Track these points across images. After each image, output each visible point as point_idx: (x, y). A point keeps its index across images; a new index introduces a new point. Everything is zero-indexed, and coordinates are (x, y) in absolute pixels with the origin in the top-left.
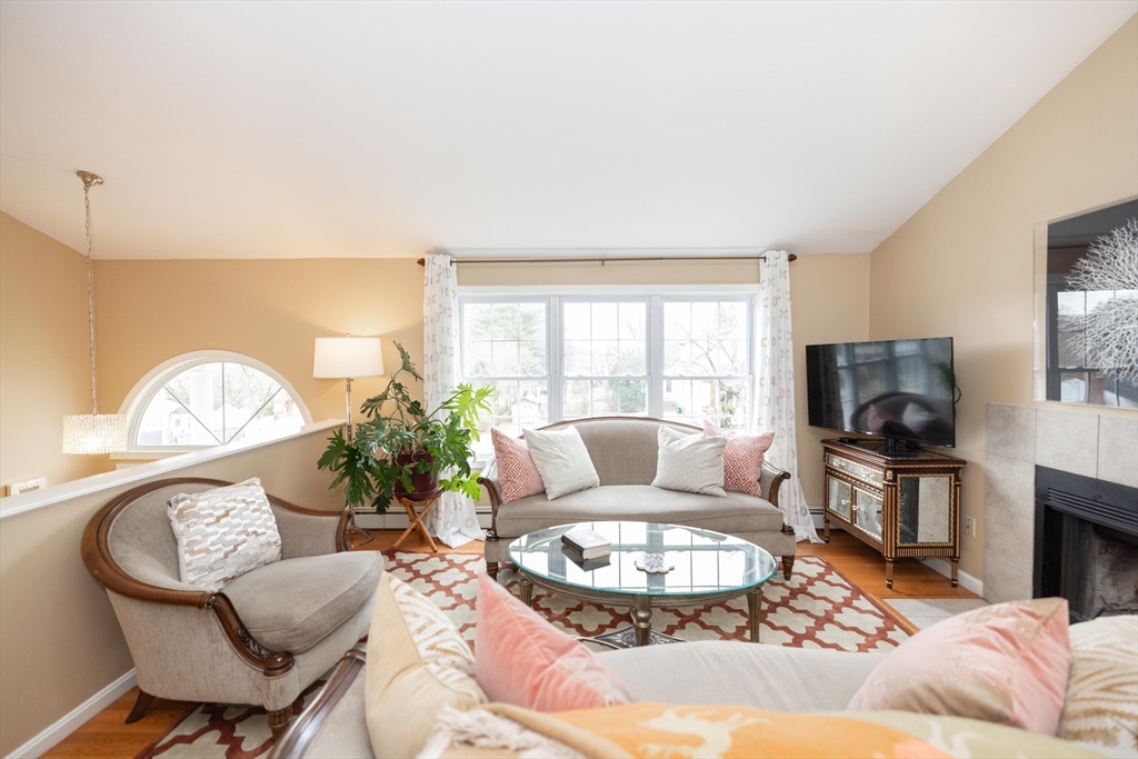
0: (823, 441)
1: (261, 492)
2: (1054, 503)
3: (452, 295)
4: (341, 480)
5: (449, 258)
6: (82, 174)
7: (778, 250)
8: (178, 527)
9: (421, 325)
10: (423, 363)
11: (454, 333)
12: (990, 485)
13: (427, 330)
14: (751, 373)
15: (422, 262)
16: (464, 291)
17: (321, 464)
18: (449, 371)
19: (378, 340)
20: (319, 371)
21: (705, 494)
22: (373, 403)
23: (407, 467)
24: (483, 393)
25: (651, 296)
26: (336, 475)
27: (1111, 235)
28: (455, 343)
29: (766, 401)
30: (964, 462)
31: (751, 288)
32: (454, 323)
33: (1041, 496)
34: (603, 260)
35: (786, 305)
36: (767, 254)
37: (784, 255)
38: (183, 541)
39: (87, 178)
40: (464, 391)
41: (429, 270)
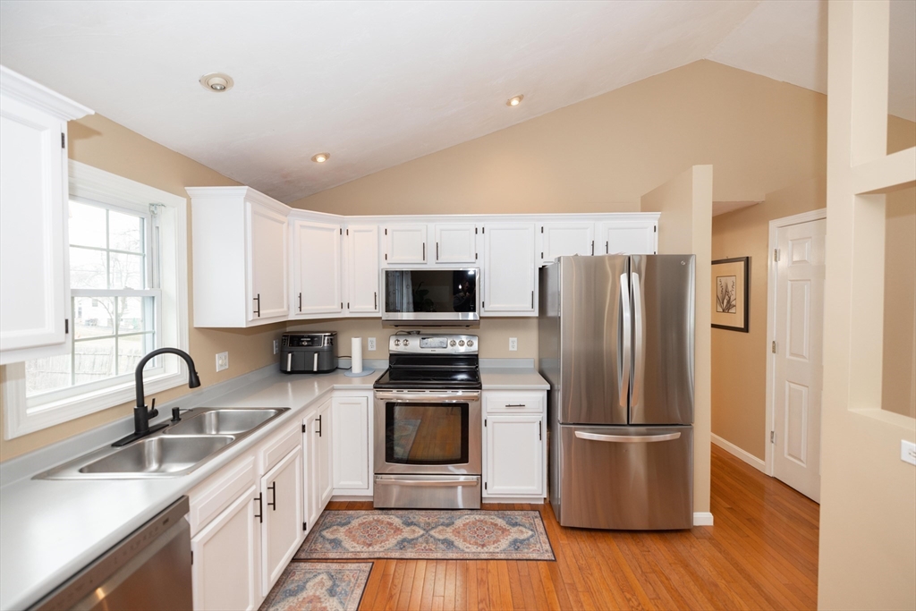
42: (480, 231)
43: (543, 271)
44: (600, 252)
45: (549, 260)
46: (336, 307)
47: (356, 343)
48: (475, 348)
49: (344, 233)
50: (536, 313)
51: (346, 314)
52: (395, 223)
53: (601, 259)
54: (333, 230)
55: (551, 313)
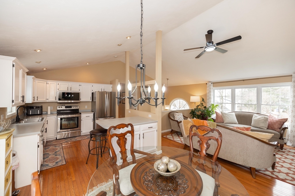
1: (182, 114)
3: (211, 89)
4: (192, 115)
5: (211, 83)
6: (167, 79)
8: (175, 115)
9: (206, 94)
10: (207, 100)
11: (212, 95)
13: (207, 95)
15: (207, 84)
16: (214, 88)
17: (190, 113)
18: (211, 101)
19: (199, 97)
20: (191, 101)
21: (261, 128)
22: (198, 106)
23: (202, 115)
24: (217, 106)
25: (257, 86)
26: (191, 115)
28: (212, 97)
32: (212, 93)
34: (243, 80)
38: (175, 117)
39: (168, 79)
40: (213, 105)
41: (207, 85)
42: (80, 85)
43: (93, 93)
44: (103, 91)
45: (94, 91)
46: (45, 99)
47: (49, 108)
48: (78, 108)
49: (47, 84)
50: (91, 101)
51: (47, 101)
52: (60, 83)
53: (103, 92)
54: (45, 83)
55: (94, 101)
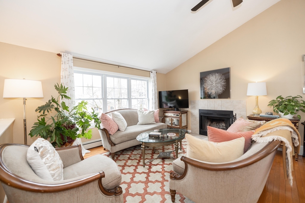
0: (163, 111)
2: (202, 115)
7: (154, 71)
12: (192, 114)
14: (148, 97)
15: (59, 55)
16: (75, 68)
19: (41, 82)
20: (6, 95)
21: (152, 124)
25: (128, 78)
27: (209, 75)
29: (154, 103)
30: (188, 111)
31: (148, 78)
33: (200, 114)
34: (119, 66)
35: (156, 83)
36: (152, 71)
37: (155, 72)
